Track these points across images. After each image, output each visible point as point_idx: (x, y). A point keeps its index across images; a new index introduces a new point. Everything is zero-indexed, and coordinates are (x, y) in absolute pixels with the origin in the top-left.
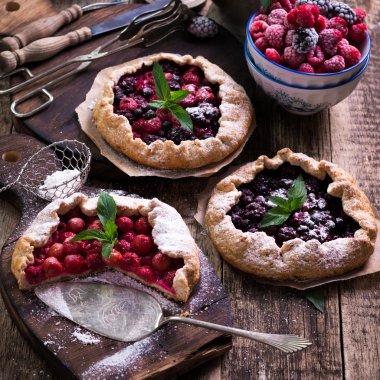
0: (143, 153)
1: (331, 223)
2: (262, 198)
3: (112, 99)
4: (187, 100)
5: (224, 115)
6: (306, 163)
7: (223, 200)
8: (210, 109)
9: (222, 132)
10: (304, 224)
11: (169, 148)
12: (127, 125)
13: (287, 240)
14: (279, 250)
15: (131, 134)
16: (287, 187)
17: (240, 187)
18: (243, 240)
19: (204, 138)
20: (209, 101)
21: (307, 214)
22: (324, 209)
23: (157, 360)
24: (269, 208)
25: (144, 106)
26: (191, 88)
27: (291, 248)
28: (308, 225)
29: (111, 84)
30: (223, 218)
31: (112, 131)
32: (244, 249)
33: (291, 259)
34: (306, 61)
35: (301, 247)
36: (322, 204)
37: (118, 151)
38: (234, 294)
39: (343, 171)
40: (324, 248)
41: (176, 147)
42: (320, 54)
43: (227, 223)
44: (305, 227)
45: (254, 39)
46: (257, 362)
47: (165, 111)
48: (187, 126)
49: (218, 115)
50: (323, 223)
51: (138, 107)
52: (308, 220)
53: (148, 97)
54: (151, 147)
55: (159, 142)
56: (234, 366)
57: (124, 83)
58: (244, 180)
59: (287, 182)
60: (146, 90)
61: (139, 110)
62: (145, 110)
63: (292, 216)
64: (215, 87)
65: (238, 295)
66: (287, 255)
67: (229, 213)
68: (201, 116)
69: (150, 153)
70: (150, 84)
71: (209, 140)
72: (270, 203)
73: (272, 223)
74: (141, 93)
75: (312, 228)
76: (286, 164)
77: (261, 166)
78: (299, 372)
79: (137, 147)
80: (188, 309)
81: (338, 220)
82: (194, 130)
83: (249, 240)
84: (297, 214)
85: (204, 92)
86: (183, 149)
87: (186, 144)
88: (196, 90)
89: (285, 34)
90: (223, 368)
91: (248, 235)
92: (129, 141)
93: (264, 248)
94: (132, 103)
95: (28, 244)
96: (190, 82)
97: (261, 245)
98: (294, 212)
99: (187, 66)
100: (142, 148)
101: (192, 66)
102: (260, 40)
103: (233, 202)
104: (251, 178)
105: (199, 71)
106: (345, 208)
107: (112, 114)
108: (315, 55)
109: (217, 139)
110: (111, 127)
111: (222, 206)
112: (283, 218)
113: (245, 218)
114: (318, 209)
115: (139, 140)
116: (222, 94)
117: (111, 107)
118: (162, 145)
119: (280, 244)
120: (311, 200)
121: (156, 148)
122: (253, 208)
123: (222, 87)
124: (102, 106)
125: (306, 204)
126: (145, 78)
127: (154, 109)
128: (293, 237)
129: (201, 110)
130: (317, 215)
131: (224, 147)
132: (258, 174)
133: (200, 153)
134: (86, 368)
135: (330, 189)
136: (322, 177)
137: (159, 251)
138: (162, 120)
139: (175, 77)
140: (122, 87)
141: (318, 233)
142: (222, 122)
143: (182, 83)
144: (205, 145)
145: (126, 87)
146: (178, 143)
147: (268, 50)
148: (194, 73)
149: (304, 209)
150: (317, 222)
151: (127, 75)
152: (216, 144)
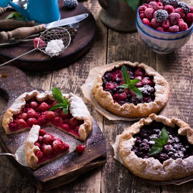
0: (119, 110)
1: (184, 149)
2: (146, 140)
3: (102, 84)
4: (138, 84)
5: (157, 91)
6: (165, 120)
8: (150, 88)
9: (157, 99)
10: (171, 151)
11: (132, 107)
12: (110, 96)
13: (165, 160)
14: (162, 165)
15: (113, 101)
16: (158, 133)
17: (134, 136)
18: (144, 163)
19: (148, 102)
20: (149, 84)
21: (170, 146)
22: (178, 143)
24: (151, 145)
25: (118, 87)
26: (140, 78)
27: (168, 164)
28: (173, 151)
29: (101, 76)
30: (130, 153)
31: (103, 99)
32: (144, 168)
33: (169, 170)
35: (173, 163)
36: (177, 140)
39: (183, 122)
40: (185, 162)
41: (135, 107)
43: (133, 155)
44: (172, 153)
47: (128, 89)
49: (154, 91)
50: (180, 149)
51: (115, 87)
52: (172, 148)
53: (119, 83)
54: (123, 106)
55: (127, 104)
57: (107, 76)
58: (135, 132)
59: (157, 131)
60: (117, 79)
61: (115, 89)
62: (118, 89)
63: (164, 148)
64: (151, 78)
66: (166, 168)
67: (132, 150)
68: (146, 91)
69: (122, 110)
70: (119, 77)
71: (151, 103)
72: (151, 142)
73: (155, 153)
74: (115, 81)
75: (175, 153)
76: (154, 122)
77: (143, 124)
79: (116, 107)
81: (187, 147)
82: (143, 99)
83: (147, 162)
84: (166, 147)
85: (146, 80)
86: (139, 108)
87: (140, 105)
88: (142, 79)
91: (145, 160)
92: (112, 104)
93: (155, 166)
94: (112, 85)
96: (139, 75)
97: (153, 164)
98: (163, 146)
99: (136, 68)
100: (118, 107)
101: (139, 67)
103: (133, 144)
105: (143, 70)
106: (189, 140)
107: (102, 91)
109: (154, 102)
110: (102, 97)
111: (129, 146)
112: (160, 149)
113: (140, 151)
114: (175, 142)
115: (116, 103)
116: (155, 81)
117: (102, 88)
119: (162, 163)
120: (171, 139)
121: (126, 107)
122: (143, 146)
123: (155, 77)
124: (97, 87)
125: (169, 141)
126: (116, 74)
127: (123, 89)
128: (167, 158)
129: (146, 88)
130: (176, 146)
131: (158, 107)
132: (142, 128)
133: (147, 109)
135: (179, 132)
136: (173, 126)
138: (127, 94)
139: (131, 73)
140: (106, 78)
141: (179, 155)
142: (156, 94)
143: (135, 75)
144: (149, 105)
146: (136, 105)
148: (140, 71)
149: (169, 144)
150: (177, 150)
151: (107, 72)
152: (154, 105)
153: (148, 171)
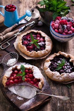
0: (29, 54)
1: (71, 68)
2: (56, 63)
3: (22, 42)
4: (38, 41)
5: (46, 44)
6: (65, 55)
7: (47, 64)
8: (43, 43)
9: (46, 49)
10: (65, 69)
11: (35, 53)
12: (25, 48)
13: (62, 73)
14: (60, 75)
15: (26, 50)
16: (61, 60)
17: (51, 61)
18: (53, 74)
19: (42, 50)
20: (43, 41)
21: (66, 66)
22: (69, 65)
23: (36, 103)
24: (57, 66)
25: (29, 43)
26: (39, 38)
27: (63, 75)
28: (66, 69)
29: (21, 38)
30: (48, 68)
31: (22, 49)
32: (53, 76)
33: (63, 77)
34: (64, 32)
35: (65, 75)
36: (69, 64)
37: (24, 53)
38: (51, 85)
39: (73, 56)
40: (70, 75)
41: (37, 53)
42: (67, 30)
43: (49, 70)
44: (65, 70)
45: (52, 27)
46: (57, 101)
47: (33, 44)
48: (38, 47)
49: (45, 44)
50: (69, 68)
51: (28, 43)
52: (66, 68)
53: (29, 41)
54: (31, 53)
55: (33, 51)
56: (52, 102)
57: (24, 37)
58: (51, 59)
59: (61, 59)
60: (29, 39)
61: (28, 44)
63: (62, 67)
64: (44, 38)
65: (52, 86)
66: (62, 77)
67: (49, 67)
68: (41, 45)
69: (31, 54)
70: (30, 38)
71: (44, 51)
72: (57, 64)
73: (58, 69)
74: (28, 40)
75: (67, 70)
76: (60, 55)
77: (55, 56)
78: (66, 103)
79: (28, 53)
80: (42, 90)
81: (72, 67)
82: (40, 48)
83: (54, 74)
84: (63, 67)
85: (42, 39)
87: (39, 52)
88: (40, 38)
89: (59, 26)
90: (50, 103)
91: (53, 72)
92: (26, 51)
93: (57, 75)
94: (26, 42)
95: (6, 78)
96: (38, 37)
97: (56, 74)
98: (63, 66)
99: (37, 33)
100: (29, 53)
101: (39, 33)
102: (53, 27)
103: (50, 65)
104: (53, 58)
105: (40, 34)
107: (22, 45)
108: (66, 31)
109: (45, 50)
110: (22, 48)
111: (47, 66)
112: (61, 68)
113: (52, 68)
114: (68, 65)
115: (28, 51)
116: (46, 40)
117: (21, 44)
118: (33, 52)
119: (60, 74)
120: (66, 63)
121: (32, 53)
122: (54, 66)
123: (45, 38)
124: (20, 43)
125: (65, 64)
126: (28, 36)
127: (31, 44)
128: (63, 72)
129: (41, 43)
130: (68, 67)
131: (47, 52)
132: (54, 58)
133: (42, 54)
134: (20, 106)
135: (70, 60)
136: (68, 58)
137: (35, 78)
138: (33, 46)
139: (35, 36)
141: (68, 71)
142: (46, 46)
143: (37, 37)
144: (43, 52)
145: (24, 39)
146: (37, 52)
147: (55, 30)
148: (39, 35)
149: (65, 65)
150: (68, 68)
151: (24, 36)
152: (45, 51)
153: (54, 77)
